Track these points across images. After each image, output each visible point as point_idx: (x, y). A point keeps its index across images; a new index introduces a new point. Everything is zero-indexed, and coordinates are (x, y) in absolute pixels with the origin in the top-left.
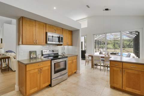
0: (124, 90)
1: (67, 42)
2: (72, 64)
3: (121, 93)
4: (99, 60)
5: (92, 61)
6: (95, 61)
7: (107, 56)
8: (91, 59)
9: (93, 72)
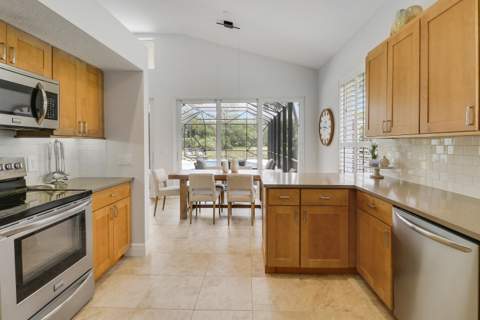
0: (305, 269)
1: (79, 119)
2: (111, 223)
3: (296, 280)
4: (210, 189)
5: (182, 194)
6: (194, 194)
7: (230, 172)
8: (178, 187)
9: (191, 233)
